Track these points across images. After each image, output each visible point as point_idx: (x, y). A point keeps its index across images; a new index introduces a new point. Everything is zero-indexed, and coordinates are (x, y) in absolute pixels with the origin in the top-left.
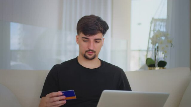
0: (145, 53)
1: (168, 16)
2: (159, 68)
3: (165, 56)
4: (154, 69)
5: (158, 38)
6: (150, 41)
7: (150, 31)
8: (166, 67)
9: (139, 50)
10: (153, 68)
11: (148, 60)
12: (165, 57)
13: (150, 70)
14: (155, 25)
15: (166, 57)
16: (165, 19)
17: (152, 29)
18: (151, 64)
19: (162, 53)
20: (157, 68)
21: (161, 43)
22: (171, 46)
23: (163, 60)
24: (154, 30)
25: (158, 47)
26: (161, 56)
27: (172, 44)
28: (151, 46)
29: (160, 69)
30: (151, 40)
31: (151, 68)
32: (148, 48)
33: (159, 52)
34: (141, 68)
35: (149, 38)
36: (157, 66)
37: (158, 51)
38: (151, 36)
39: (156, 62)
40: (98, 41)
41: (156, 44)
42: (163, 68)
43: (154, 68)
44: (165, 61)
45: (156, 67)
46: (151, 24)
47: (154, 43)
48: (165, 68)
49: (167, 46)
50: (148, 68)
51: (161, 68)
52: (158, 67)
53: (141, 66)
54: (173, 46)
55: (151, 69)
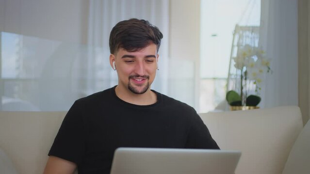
0: (224, 83)
1: (262, 21)
2: (248, 107)
3: (257, 87)
4: (241, 109)
5: (247, 58)
6: (233, 63)
7: (233, 46)
8: (258, 106)
9: (214, 79)
10: (237, 108)
11: (229, 94)
12: (258, 89)
13: (233, 111)
14: (241, 37)
15: (260, 89)
16: (257, 27)
17: (236, 43)
18: (234, 101)
19: (252, 83)
20: (245, 108)
21: (252, 66)
22: (268, 71)
23: (254, 94)
24: (238, 45)
25: (246, 73)
26: (250, 88)
27: (269, 68)
28: (234, 70)
29: (249, 109)
30: (235, 61)
31: (234, 107)
32: (229, 74)
33: (248, 81)
34: (218, 108)
35: (231, 58)
36: (245, 104)
37: (246, 79)
38: (235, 55)
39: (243, 97)
40: (150, 59)
41: (243, 68)
42: (255, 108)
43: (241, 107)
44: (259, 96)
45: (243, 106)
46: (234, 35)
47: (239, 66)
48: (258, 108)
49: (261, 71)
50: (230, 107)
51: (252, 108)
52: (247, 105)
53: (217, 105)
54: (270, 71)
55: (235, 110)
